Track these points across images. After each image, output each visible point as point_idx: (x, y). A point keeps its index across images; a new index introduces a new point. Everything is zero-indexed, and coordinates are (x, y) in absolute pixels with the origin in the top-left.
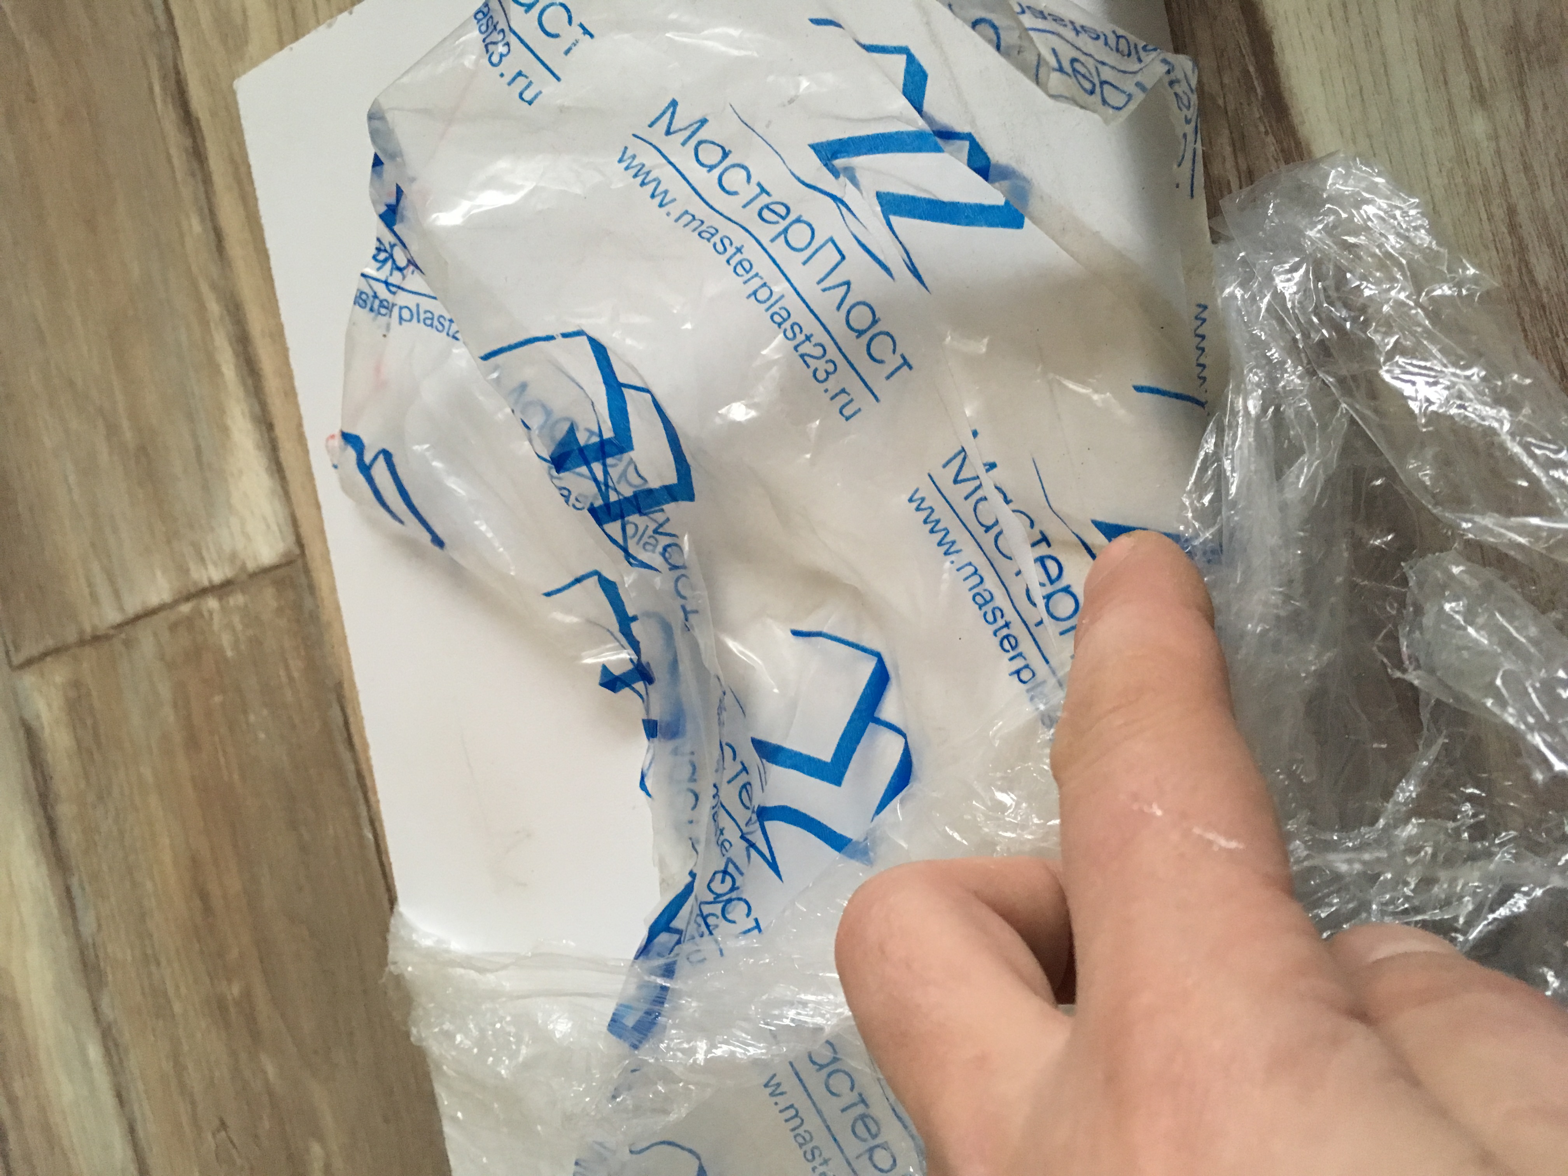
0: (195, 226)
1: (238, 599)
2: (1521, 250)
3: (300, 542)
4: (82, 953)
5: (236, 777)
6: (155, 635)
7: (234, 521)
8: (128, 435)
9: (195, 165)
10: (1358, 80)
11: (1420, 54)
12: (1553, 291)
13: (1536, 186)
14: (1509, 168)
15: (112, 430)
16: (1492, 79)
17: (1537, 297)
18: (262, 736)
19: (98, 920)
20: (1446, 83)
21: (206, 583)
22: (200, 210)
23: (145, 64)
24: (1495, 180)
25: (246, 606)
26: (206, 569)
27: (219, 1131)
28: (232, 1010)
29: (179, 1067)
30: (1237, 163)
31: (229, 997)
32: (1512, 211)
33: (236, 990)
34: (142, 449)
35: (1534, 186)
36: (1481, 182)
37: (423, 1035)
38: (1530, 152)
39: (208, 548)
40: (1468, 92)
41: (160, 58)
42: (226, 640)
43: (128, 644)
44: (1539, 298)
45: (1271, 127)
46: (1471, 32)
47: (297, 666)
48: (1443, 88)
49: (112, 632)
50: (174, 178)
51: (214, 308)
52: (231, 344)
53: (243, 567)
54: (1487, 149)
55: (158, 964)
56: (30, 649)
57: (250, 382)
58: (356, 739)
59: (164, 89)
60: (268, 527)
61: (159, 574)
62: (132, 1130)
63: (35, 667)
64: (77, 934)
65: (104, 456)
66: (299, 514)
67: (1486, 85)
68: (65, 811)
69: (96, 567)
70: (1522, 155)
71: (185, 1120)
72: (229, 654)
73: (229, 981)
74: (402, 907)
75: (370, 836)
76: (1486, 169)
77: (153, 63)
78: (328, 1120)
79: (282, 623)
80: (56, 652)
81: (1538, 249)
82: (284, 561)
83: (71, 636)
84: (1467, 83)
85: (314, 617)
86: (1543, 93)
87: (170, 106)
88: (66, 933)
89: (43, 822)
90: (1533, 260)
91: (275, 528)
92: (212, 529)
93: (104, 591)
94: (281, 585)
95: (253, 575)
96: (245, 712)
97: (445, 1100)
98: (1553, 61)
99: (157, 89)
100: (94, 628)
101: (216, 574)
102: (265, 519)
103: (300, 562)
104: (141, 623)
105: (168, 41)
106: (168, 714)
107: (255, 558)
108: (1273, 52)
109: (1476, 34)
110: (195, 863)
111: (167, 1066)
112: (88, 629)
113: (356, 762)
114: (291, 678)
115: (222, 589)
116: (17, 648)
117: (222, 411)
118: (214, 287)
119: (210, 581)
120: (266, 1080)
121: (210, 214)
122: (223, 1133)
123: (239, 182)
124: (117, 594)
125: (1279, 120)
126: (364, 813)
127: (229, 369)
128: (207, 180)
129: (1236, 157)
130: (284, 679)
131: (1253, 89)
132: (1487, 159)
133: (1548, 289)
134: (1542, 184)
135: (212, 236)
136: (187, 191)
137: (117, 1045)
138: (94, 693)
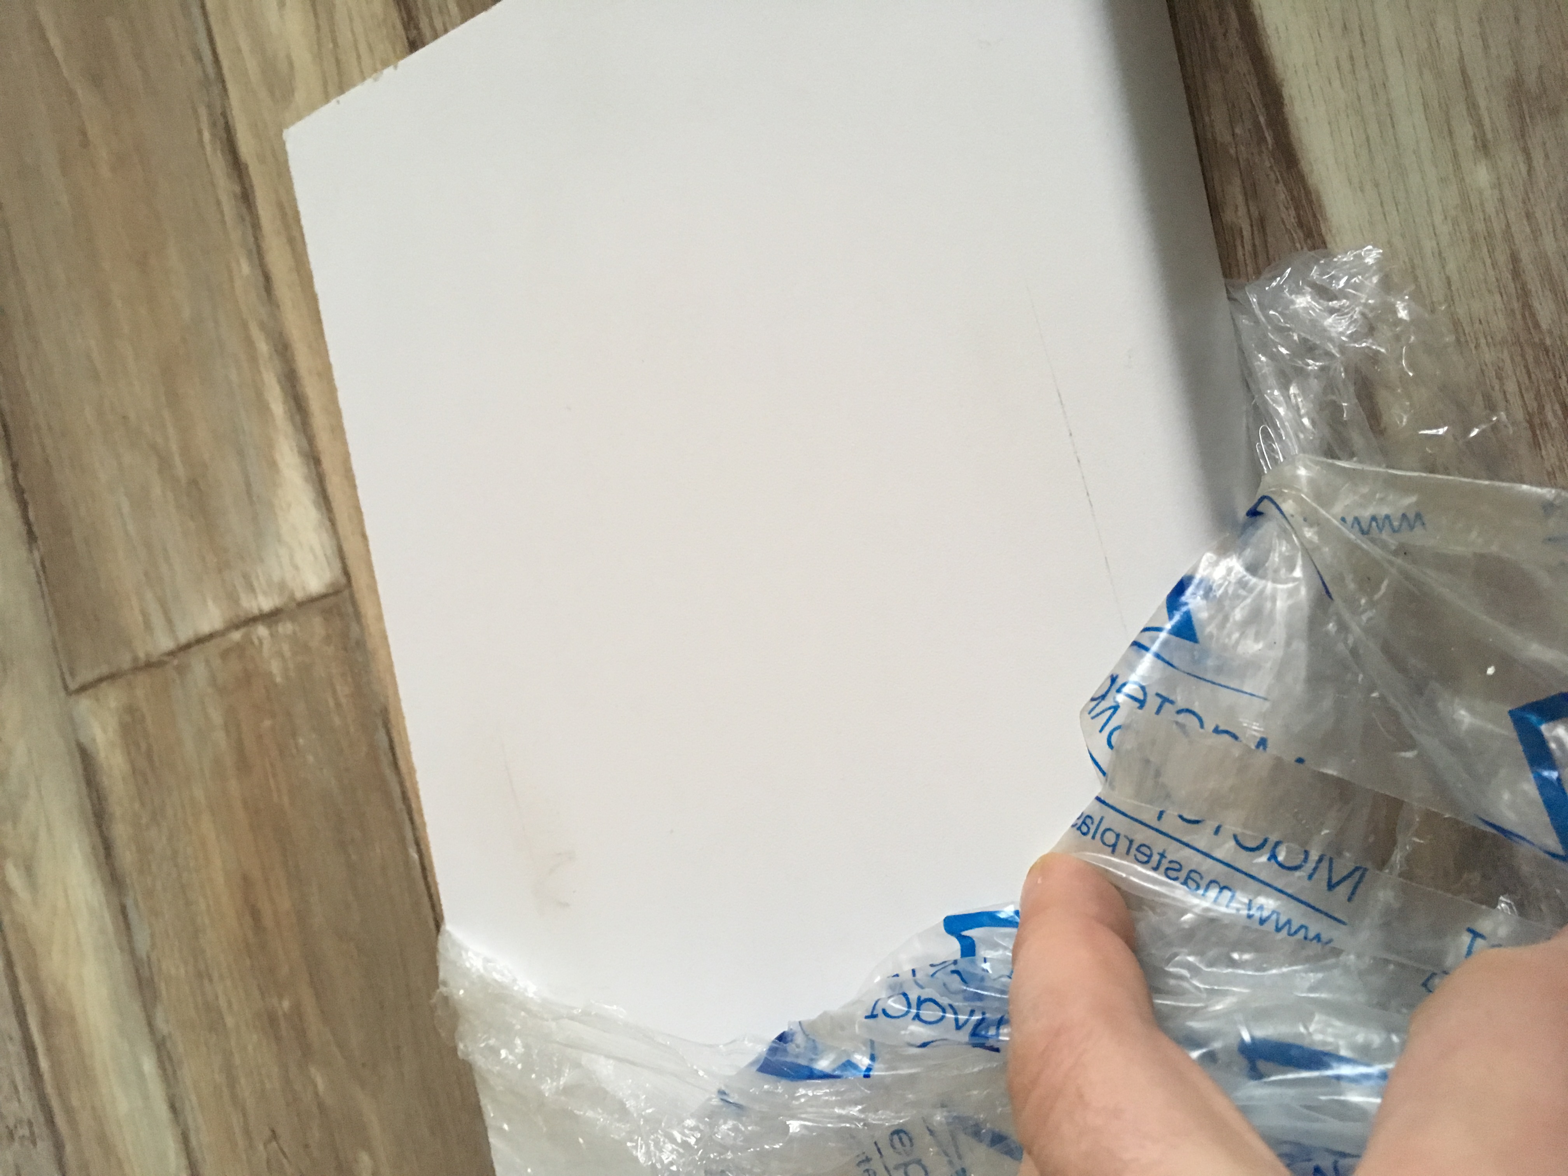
0: (245, 268)
1: (286, 628)
2: (1524, 294)
3: (346, 573)
4: (137, 970)
5: (286, 800)
6: (207, 662)
7: (283, 552)
8: (180, 470)
9: (244, 211)
10: (1365, 130)
11: (1426, 106)
12: (1556, 332)
13: (1539, 233)
14: (1511, 215)
15: (164, 464)
16: (1494, 129)
17: (1540, 339)
18: (311, 759)
19: (152, 936)
20: (1451, 133)
21: (256, 612)
22: (250, 252)
23: (195, 111)
24: (1498, 227)
25: (295, 633)
26: (256, 598)
27: (270, 1141)
28: (283, 1024)
29: (232, 1082)
30: (1249, 210)
31: (280, 1013)
32: (1515, 259)
33: (286, 1004)
34: (193, 482)
35: (1536, 234)
36: (1485, 229)
37: (470, 1049)
38: (1532, 200)
39: (257, 577)
40: (1471, 142)
41: (209, 106)
42: (275, 667)
43: (182, 670)
44: (1542, 343)
45: (1281, 175)
46: (1474, 85)
47: (343, 690)
48: (1448, 139)
49: (165, 658)
50: (223, 222)
51: (263, 347)
52: (279, 382)
53: (292, 597)
54: (1490, 196)
55: (211, 980)
56: (86, 675)
57: (298, 418)
58: (402, 764)
59: (213, 135)
60: (316, 557)
61: (210, 603)
62: (185, 1139)
63: (90, 692)
64: (132, 952)
65: (157, 490)
66: (346, 547)
67: (1490, 136)
68: (120, 831)
69: (149, 596)
70: (1524, 202)
71: (237, 1130)
72: (278, 680)
73: (281, 997)
74: (449, 926)
75: (416, 856)
76: (1490, 217)
77: (203, 112)
78: (375, 1129)
79: (330, 650)
80: (112, 677)
81: (1540, 293)
82: (331, 591)
83: (125, 660)
84: (1471, 133)
85: (361, 644)
86: (1544, 144)
87: (219, 155)
88: (122, 949)
89: (98, 840)
90: (1536, 304)
91: (322, 558)
92: (262, 560)
93: (157, 620)
94: (328, 614)
95: (301, 605)
96: (294, 735)
97: (490, 1112)
98: (1554, 112)
99: (207, 136)
100: (147, 655)
101: (266, 604)
102: (312, 549)
103: (346, 593)
104: (194, 649)
105: (216, 90)
106: (220, 736)
107: (304, 588)
108: (1282, 104)
109: (1479, 86)
110: (246, 881)
111: (220, 1078)
112: (141, 655)
113: (402, 784)
114: (338, 705)
115: (271, 617)
116: (73, 674)
117: (270, 445)
118: (262, 326)
119: (260, 610)
120: (316, 1094)
121: (258, 255)
122: (274, 1144)
123: (287, 227)
124: (170, 622)
125: (1289, 168)
126: (409, 836)
127: (278, 407)
128: (256, 226)
129: (1248, 206)
130: (331, 703)
131: (1264, 139)
132: (1490, 209)
133: (1550, 332)
134: (1544, 232)
135: (261, 279)
136: (235, 235)
137: (170, 1059)
138: (149, 720)
